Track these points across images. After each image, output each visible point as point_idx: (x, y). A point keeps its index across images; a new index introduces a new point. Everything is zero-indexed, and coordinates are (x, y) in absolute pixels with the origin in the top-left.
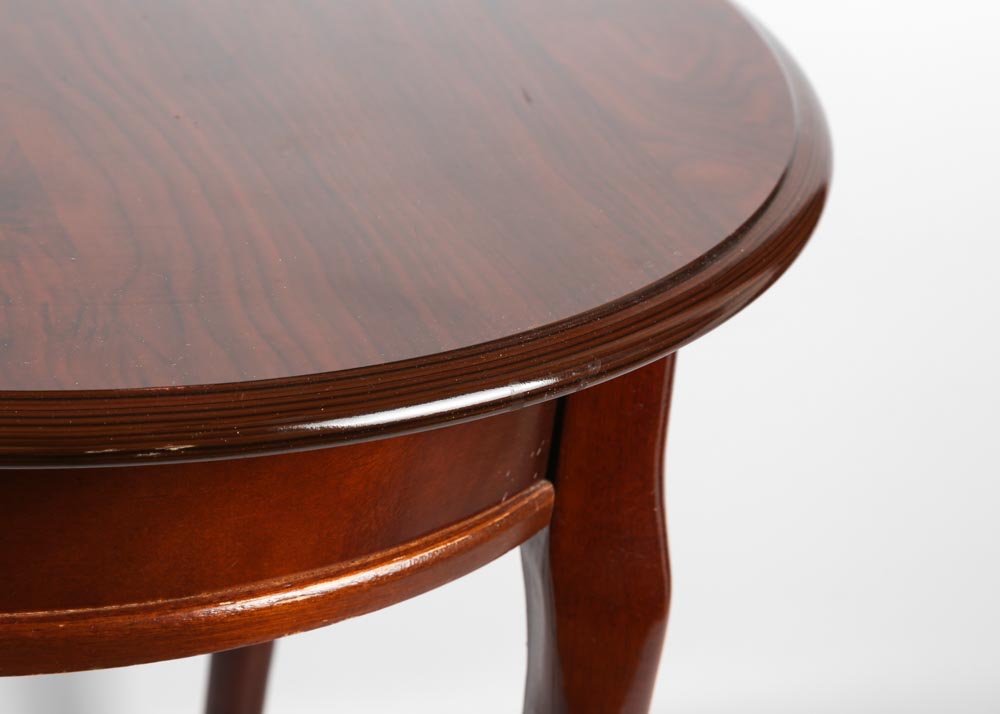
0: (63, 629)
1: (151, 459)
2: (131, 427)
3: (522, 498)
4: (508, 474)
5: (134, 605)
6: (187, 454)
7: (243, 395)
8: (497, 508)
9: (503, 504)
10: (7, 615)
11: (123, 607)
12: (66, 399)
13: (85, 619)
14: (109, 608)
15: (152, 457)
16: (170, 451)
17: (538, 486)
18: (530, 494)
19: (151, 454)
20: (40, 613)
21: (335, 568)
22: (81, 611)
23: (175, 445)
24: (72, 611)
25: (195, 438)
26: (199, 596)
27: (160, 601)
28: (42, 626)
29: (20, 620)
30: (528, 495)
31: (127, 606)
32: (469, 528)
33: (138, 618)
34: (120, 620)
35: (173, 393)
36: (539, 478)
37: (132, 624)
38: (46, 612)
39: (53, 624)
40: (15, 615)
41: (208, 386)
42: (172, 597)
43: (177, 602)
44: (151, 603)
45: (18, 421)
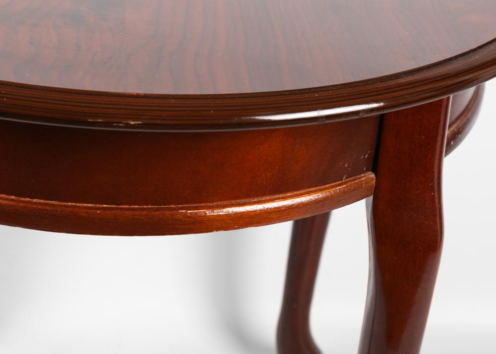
0: (99, 213)
1: (121, 127)
2: (112, 110)
3: (355, 179)
4: (346, 165)
5: (137, 207)
6: (138, 126)
7: (173, 101)
8: (340, 182)
9: (344, 181)
10: (74, 204)
11: (131, 207)
12: (84, 94)
13: (110, 210)
14: (124, 206)
15: (121, 126)
16: (129, 124)
17: (366, 174)
18: (361, 178)
19: (121, 125)
20: (90, 205)
21: (243, 201)
22: (110, 206)
23: (133, 121)
24: (105, 206)
25: (143, 119)
26: (170, 206)
27: (150, 206)
28: (89, 211)
29: (79, 207)
30: (359, 178)
31: (133, 206)
32: (321, 190)
33: (137, 213)
34: (128, 213)
35: (138, 96)
36: (367, 170)
37: (133, 215)
38: (93, 205)
39: (94, 211)
40: (78, 204)
41: (156, 95)
42: (156, 205)
43: (158, 208)
44: (145, 207)
45: (57, 102)
